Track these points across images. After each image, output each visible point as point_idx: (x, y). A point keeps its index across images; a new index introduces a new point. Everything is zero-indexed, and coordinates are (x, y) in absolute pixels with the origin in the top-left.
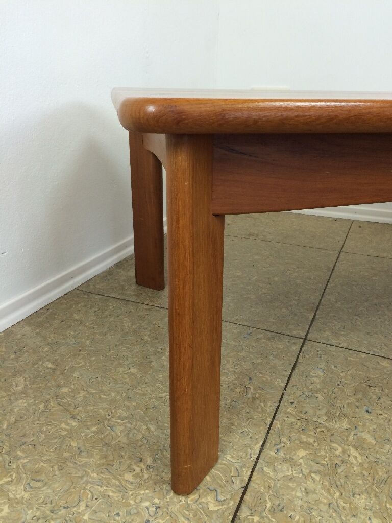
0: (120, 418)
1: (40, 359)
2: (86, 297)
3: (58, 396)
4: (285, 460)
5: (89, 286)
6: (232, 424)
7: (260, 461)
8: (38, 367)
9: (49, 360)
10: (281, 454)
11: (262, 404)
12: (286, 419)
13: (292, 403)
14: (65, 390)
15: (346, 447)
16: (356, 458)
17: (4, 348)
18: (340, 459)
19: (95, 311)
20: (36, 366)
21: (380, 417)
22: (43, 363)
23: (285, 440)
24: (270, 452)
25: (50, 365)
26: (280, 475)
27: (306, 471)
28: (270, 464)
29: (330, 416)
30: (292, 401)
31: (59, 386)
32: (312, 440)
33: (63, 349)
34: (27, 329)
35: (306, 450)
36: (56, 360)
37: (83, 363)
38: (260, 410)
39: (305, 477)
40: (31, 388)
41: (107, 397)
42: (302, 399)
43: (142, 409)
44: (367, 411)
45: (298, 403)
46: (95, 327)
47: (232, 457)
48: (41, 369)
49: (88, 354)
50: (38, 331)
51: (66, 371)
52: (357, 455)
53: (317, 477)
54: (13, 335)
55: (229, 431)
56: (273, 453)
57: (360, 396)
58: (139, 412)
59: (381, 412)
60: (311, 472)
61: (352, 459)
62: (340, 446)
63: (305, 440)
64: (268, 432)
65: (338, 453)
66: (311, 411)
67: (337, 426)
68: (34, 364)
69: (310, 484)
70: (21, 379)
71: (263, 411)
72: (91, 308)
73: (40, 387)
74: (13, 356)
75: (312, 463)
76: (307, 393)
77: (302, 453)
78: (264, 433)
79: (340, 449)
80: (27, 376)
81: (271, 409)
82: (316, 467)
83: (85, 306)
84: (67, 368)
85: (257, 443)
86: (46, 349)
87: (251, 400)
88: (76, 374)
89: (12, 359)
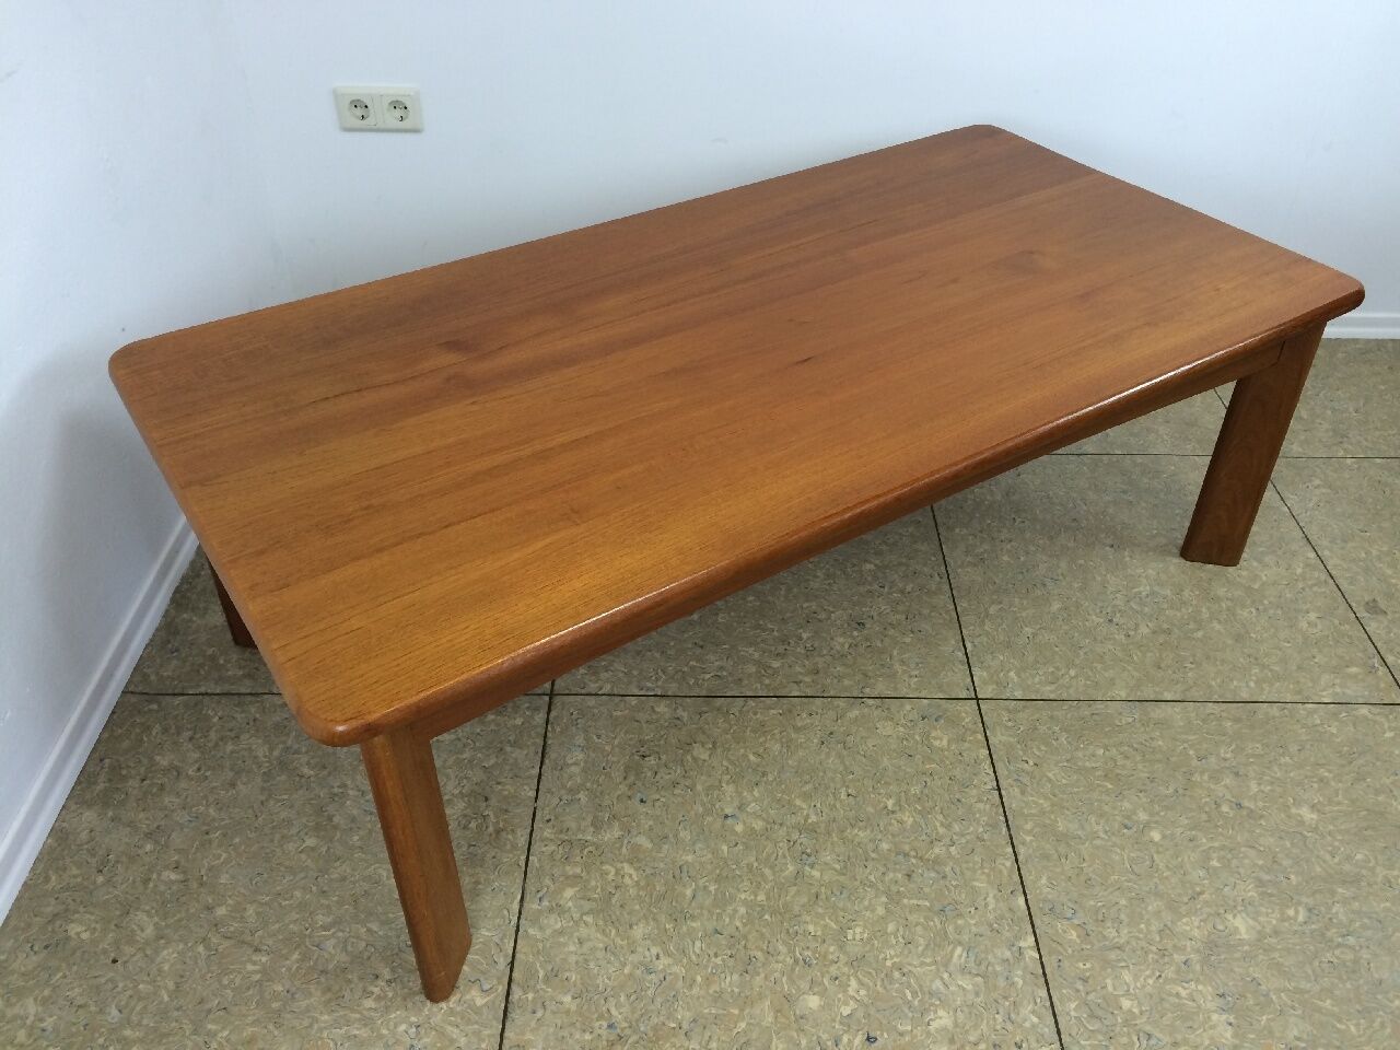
0: (325, 928)
1: (149, 870)
2: (155, 707)
3: (216, 925)
4: (551, 910)
5: (145, 677)
6: (477, 883)
7: (522, 921)
8: (156, 886)
9: (166, 867)
10: (545, 903)
11: (510, 837)
12: (544, 849)
13: (548, 821)
14: (221, 911)
15: (619, 865)
16: (631, 876)
17: (74, 868)
18: (613, 884)
19: (191, 739)
20: (151, 885)
21: (657, 804)
22: (159, 875)
23: (547, 881)
24: (532, 906)
25: (173, 876)
26: (548, 932)
27: (576, 916)
28: (535, 922)
29: (597, 825)
30: (548, 817)
31: (209, 909)
32: (578, 870)
33: (177, 839)
34: (89, 816)
35: (572, 886)
36: (177, 862)
37: (224, 855)
38: (508, 847)
39: (576, 923)
40: (167, 926)
41: (292, 902)
42: (559, 810)
43: (350, 904)
44: (642, 801)
45: (556, 818)
46: (208, 774)
47: (488, 930)
48: (162, 888)
49: (224, 835)
50: (110, 814)
51: (205, 878)
52: (632, 871)
53: (589, 919)
54: (71, 837)
55: (476, 894)
56: (535, 906)
57: (632, 778)
58: (347, 910)
59: (658, 797)
60: (581, 916)
61: (627, 880)
62: (612, 865)
63: (571, 873)
64: (525, 879)
65: (611, 877)
66: (573, 825)
67: (607, 837)
68: (146, 881)
69: (583, 931)
70: (142, 917)
71: (514, 847)
72: (179, 734)
73: (180, 920)
74: (100, 879)
75: (582, 902)
76: (565, 797)
77: (569, 893)
78: (519, 881)
79: (613, 871)
80: (147, 908)
81: (522, 841)
82: (587, 906)
83: (165, 730)
84: (202, 873)
85: (515, 898)
86: (149, 847)
87: (494, 836)
88: (224, 879)
89: (103, 884)
